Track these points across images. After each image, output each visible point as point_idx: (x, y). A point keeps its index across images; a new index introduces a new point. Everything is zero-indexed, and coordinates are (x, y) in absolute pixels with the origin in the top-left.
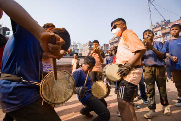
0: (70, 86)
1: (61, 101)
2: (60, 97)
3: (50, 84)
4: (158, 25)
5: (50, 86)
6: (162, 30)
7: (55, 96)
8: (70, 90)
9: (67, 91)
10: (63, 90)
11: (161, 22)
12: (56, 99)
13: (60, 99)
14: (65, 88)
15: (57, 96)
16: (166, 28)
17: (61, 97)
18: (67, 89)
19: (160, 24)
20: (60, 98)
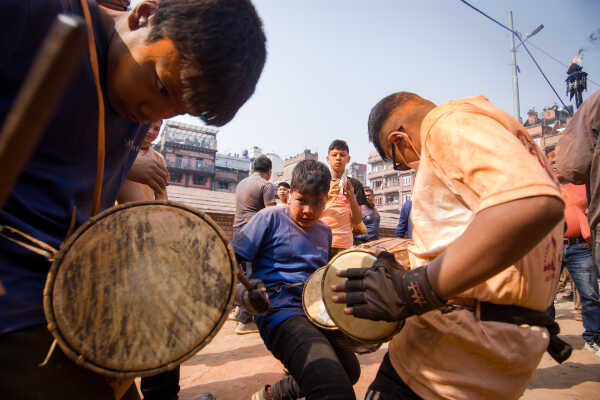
0: (207, 289)
1: (144, 359)
2: (144, 337)
3: (104, 260)
4: (532, 120)
5: (104, 270)
6: (546, 136)
7: (116, 327)
8: (203, 305)
9: (185, 308)
10: (164, 302)
11: (545, 110)
12: (121, 344)
13: (145, 348)
14: (179, 292)
15: (129, 328)
16: (560, 130)
17: (148, 335)
18: (189, 300)
19: (540, 117)
20: (142, 344)
